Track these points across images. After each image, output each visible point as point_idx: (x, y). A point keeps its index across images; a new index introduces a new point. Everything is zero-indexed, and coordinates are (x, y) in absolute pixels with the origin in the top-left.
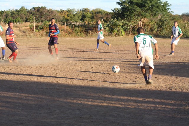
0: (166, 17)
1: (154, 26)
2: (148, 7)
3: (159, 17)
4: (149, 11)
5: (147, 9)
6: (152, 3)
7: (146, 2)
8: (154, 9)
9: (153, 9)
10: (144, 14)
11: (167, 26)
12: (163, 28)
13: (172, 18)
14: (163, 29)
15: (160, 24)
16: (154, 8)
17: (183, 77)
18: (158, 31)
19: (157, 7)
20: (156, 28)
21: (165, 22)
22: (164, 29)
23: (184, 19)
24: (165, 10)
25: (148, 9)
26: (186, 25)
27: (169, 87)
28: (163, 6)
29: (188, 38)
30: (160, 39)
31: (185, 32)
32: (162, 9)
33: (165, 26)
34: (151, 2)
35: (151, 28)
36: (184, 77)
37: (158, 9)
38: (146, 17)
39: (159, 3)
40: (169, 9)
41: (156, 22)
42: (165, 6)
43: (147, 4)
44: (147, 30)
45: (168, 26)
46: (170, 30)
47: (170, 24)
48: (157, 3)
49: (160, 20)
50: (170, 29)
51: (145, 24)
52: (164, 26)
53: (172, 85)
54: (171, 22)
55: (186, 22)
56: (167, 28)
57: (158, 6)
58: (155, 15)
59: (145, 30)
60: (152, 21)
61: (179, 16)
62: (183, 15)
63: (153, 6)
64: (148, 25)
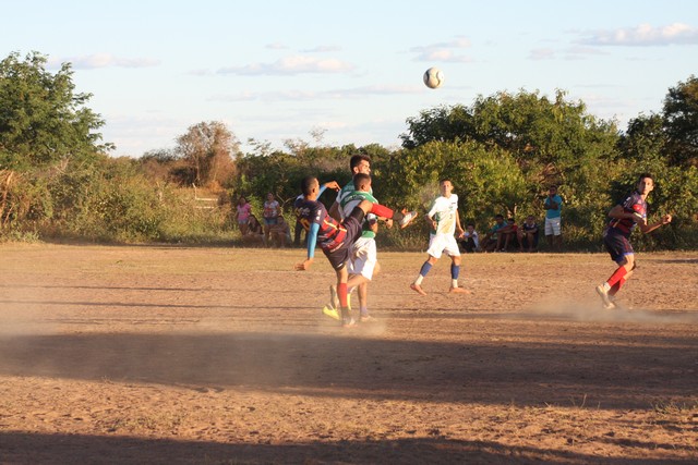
0: (86, 168)
1: (42, 199)
2: (19, 132)
3: (60, 167)
4: (25, 146)
5: (16, 139)
6: (35, 116)
7: (11, 114)
8: (43, 139)
9: (39, 138)
10: (6, 155)
11: (89, 200)
12: (76, 205)
13: (107, 171)
14: (76, 209)
15: (66, 192)
16: (43, 134)
17: (156, 386)
18: (58, 218)
19: (54, 130)
20: (51, 208)
21: (83, 185)
22: (80, 210)
23: (150, 172)
24: (83, 140)
25: (18, 140)
26: (161, 194)
27: (105, 420)
28: (75, 125)
29: (167, 242)
30: (66, 246)
31: (158, 222)
32: (73, 139)
33: (85, 200)
34: (30, 113)
35: (31, 208)
36: (158, 383)
37: (55, 139)
38: (11, 166)
39: (61, 115)
40: (95, 136)
41: (49, 187)
42: (81, 127)
43: (17, 120)
44: (15, 215)
45: (94, 200)
46: (102, 216)
47: (102, 194)
48: (51, 116)
49: (66, 180)
50: (103, 211)
51: (8, 194)
52: (81, 200)
53: (117, 415)
54: (103, 184)
55: (159, 183)
56: (90, 208)
57: (56, 127)
58: (47, 158)
59: (10, 215)
60: (34, 184)
61: (133, 162)
62: (146, 159)
63: (36, 125)
64: (20, 198)
